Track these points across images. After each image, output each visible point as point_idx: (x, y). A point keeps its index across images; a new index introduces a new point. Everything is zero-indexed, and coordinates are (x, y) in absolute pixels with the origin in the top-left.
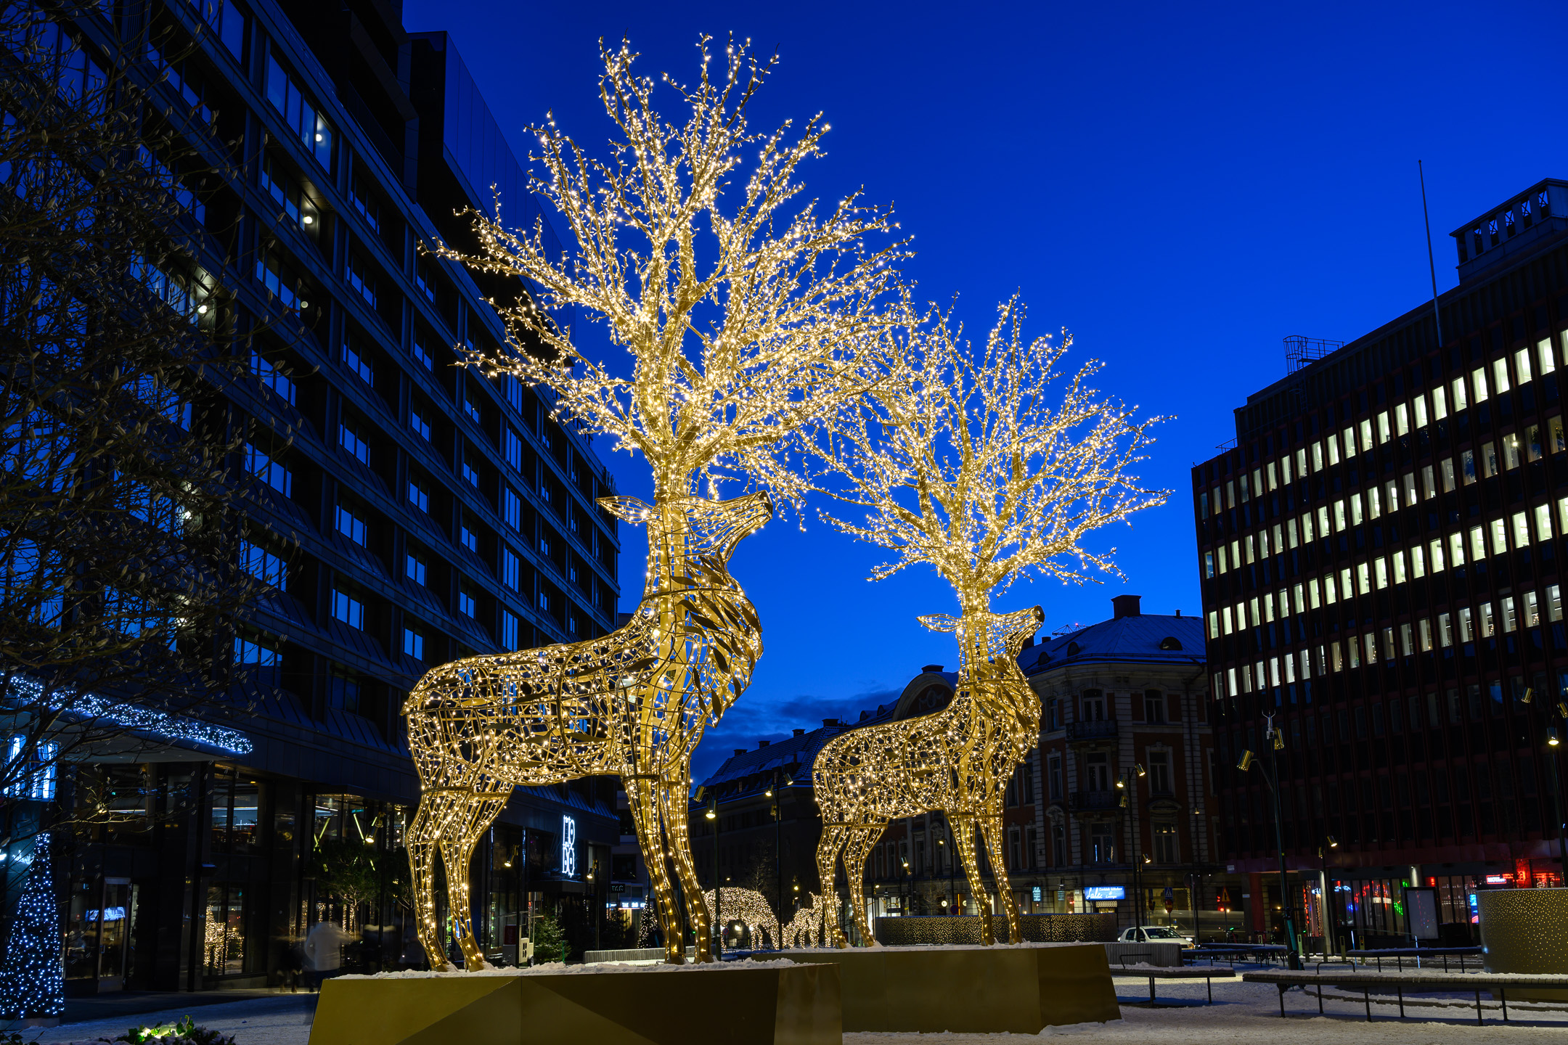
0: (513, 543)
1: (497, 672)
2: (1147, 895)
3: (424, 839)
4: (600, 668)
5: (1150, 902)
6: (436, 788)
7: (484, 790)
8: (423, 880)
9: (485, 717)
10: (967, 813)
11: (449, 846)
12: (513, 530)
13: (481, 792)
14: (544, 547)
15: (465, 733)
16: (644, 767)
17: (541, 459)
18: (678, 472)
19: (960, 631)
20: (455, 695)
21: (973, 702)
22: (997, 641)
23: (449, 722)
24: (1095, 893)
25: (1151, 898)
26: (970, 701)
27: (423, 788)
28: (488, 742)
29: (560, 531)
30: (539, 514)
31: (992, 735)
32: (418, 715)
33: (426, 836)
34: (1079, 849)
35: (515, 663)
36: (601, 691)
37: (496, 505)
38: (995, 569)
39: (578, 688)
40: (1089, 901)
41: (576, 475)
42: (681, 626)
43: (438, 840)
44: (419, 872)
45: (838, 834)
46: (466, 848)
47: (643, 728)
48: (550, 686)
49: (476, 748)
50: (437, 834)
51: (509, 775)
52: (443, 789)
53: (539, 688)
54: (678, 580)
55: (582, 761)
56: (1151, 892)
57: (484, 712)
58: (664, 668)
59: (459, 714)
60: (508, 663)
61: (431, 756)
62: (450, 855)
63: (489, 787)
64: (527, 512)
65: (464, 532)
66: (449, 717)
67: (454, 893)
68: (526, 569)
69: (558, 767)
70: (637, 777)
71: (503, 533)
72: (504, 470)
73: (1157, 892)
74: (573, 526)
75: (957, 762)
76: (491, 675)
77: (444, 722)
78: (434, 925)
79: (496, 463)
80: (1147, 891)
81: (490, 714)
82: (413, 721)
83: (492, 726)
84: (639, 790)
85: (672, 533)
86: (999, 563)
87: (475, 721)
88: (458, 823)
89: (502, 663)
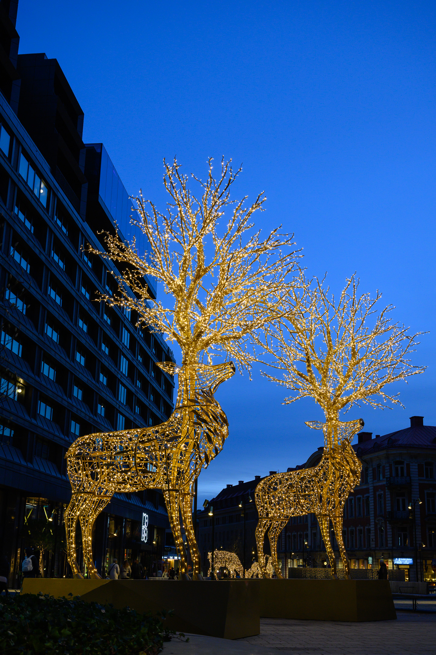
0: (124, 382)
1: (108, 440)
2: (424, 563)
3: (72, 515)
4: (155, 439)
5: (425, 566)
6: (79, 492)
7: (100, 494)
8: (71, 534)
9: (102, 461)
10: (326, 515)
11: (84, 519)
12: (124, 375)
13: (99, 495)
14: (139, 384)
15: (93, 467)
16: (172, 486)
17: (138, 342)
18: (193, 351)
19: (325, 429)
20: (89, 450)
21: (330, 462)
22: (342, 435)
23: (86, 463)
24: (399, 561)
25: (426, 564)
26: (329, 462)
27: (73, 492)
28: (103, 472)
29: (146, 376)
30: (137, 369)
31: (338, 478)
32: (72, 458)
33: (73, 514)
34: (391, 539)
35: (117, 436)
36: (155, 450)
37: (117, 364)
38: (342, 401)
39: (144, 448)
40: (396, 564)
41: (155, 350)
42: (192, 422)
43: (78, 516)
44: (69, 530)
45: (266, 523)
46: (91, 520)
47: (173, 468)
48: (132, 447)
49: (97, 475)
50: (78, 513)
51: (112, 487)
52: (82, 493)
53: (127, 448)
54: (191, 401)
55: (145, 482)
56: (426, 562)
57: (101, 458)
58: (183, 441)
59: (91, 459)
60: (113, 436)
61: (77, 477)
62: (84, 523)
63: (103, 493)
64: (131, 367)
65: (101, 376)
66: (86, 460)
67: (85, 541)
68: (130, 394)
69: (134, 484)
70: (169, 490)
71: (119, 377)
72: (121, 347)
73: (429, 562)
74: (153, 374)
75: (322, 491)
76: (106, 441)
77: (84, 462)
78: (75, 555)
79: (117, 343)
80: (424, 561)
81: (105, 459)
82: (70, 461)
83: (105, 465)
84: (170, 496)
85: (189, 379)
86: (344, 398)
87: (97, 462)
88: (88, 509)
89: (110, 436)
